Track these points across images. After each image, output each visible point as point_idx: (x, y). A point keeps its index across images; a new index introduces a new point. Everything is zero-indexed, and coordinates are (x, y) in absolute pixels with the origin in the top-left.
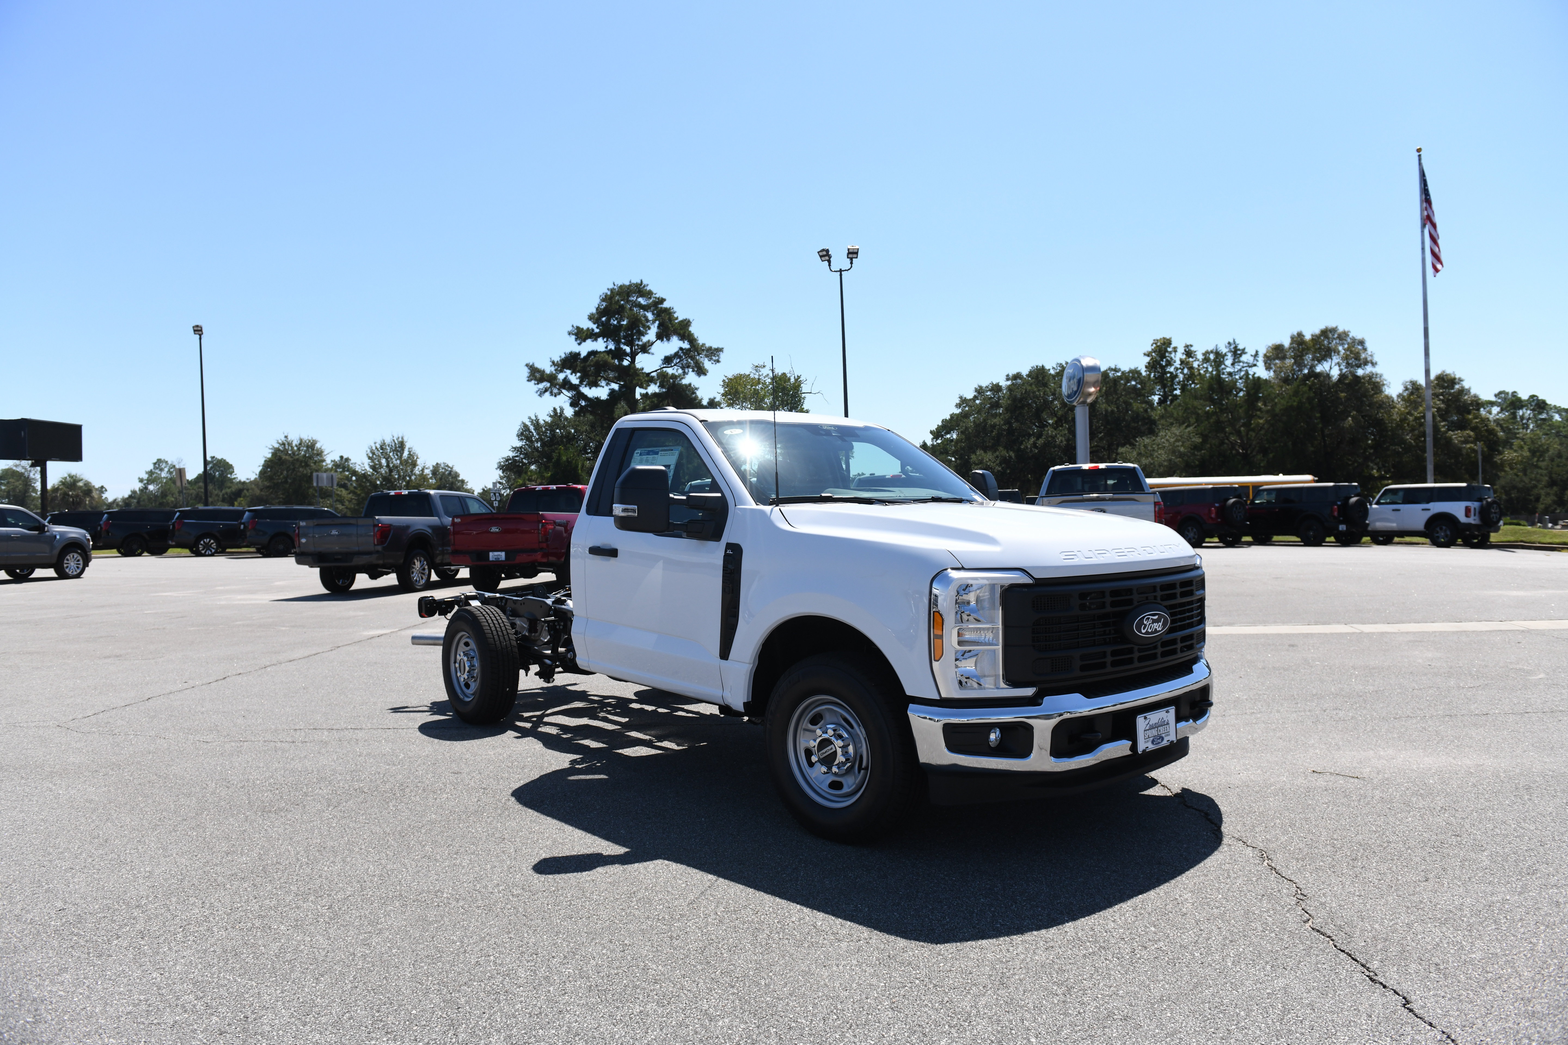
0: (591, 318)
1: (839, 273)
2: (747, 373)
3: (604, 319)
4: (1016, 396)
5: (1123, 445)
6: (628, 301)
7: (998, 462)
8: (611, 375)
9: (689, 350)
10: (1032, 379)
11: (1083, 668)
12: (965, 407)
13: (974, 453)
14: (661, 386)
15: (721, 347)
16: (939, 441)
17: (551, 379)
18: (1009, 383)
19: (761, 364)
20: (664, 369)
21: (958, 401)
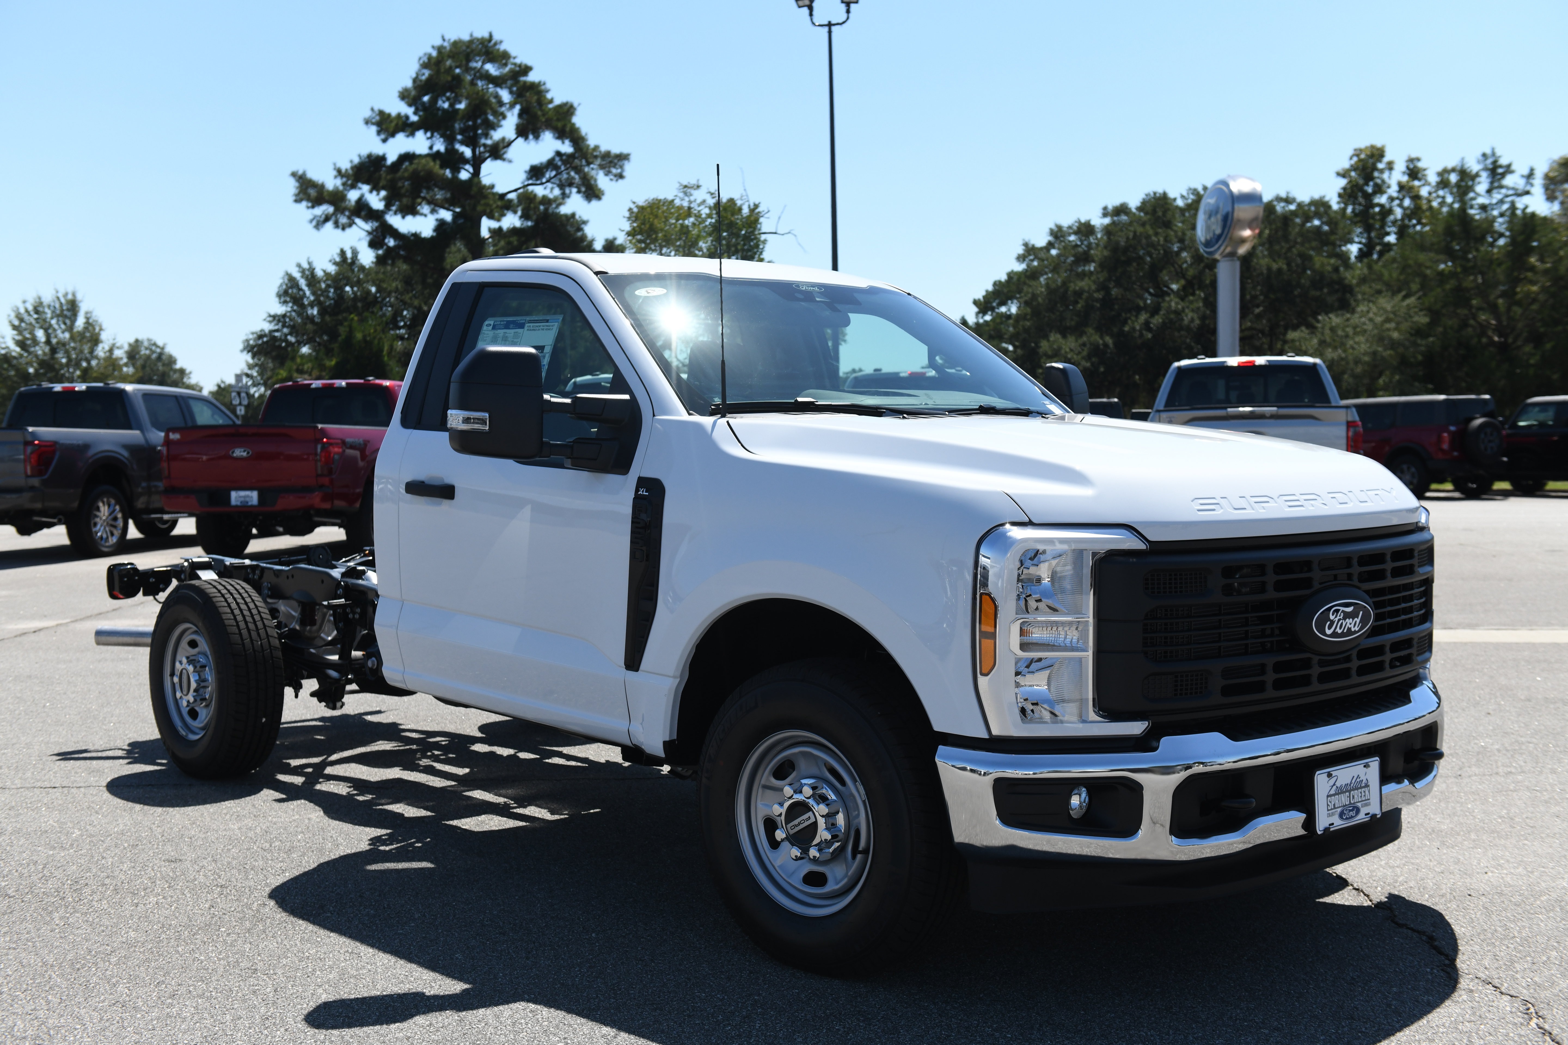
0: (404, 95)
1: (826, 29)
2: (670, 198)
3: (426, 99)
4: (1117, 243)
5: (1295, 328)
6: (468, 69)
7: (1085, 353)
8: (439, 195)
9: (571, 156)
10: (1146, 213)
11: (1227, 691)
12: (1032, 261)
13: (1046, 337)
14: (525, 216)
15: (625, 151)
16: (988, 318)
17: (336, 199)
18: (1107, 221)
19: (693, 182)
20: (530, 188)
21: (1020, 250)
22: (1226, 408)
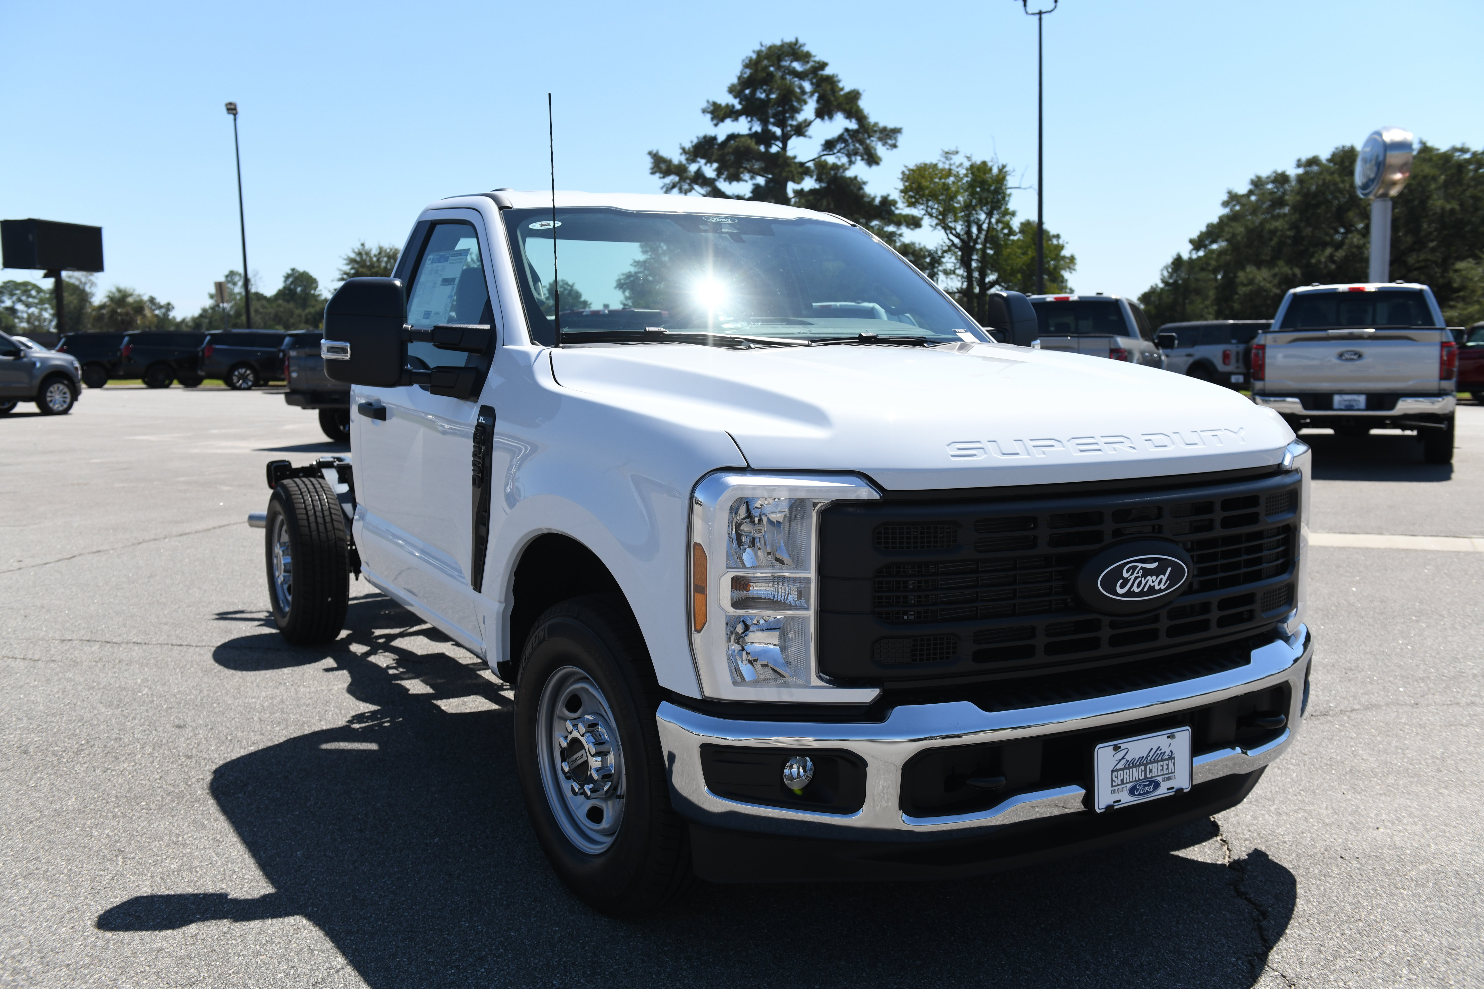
0: (732, 90)
1: (1037, 17)
2: (934, 162)
3: (747, 92)
4: (1308, 189)
6: (779, 68)
7: (1276, 281)
8: (757, 166)
9: (856, 132)
10: (1335, 164)
11: (979, 657)
12: (1234, 206)
13: (1243, 269)
14: (819, 180)
15: (898, 126)
16: (1201, 253)
17: (680, 170)
18: (1300, 171)
19: (953, 149)
20: (823, 158)
21: (1225, 197)
22: (1326, 330)
